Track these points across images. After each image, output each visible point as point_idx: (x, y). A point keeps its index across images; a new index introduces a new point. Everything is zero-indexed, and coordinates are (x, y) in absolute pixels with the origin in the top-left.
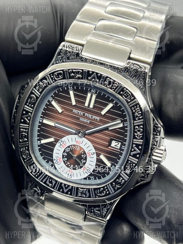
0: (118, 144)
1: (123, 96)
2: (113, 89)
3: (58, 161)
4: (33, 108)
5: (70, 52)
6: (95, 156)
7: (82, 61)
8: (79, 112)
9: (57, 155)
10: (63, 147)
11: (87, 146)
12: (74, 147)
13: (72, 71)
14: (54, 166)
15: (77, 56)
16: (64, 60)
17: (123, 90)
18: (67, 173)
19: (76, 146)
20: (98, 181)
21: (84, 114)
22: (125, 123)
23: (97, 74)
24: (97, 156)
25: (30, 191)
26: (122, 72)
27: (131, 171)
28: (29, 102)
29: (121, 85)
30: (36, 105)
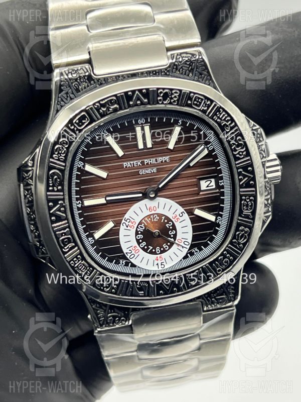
0: (210, 182)
1: (194, 106)
2: (174, 103)
3: (133, 252)
4: (62, 190)
5: (76, 80)
6: (186, 216)
7: (101, 84)
8: (133, 164)
9: (129, 245)
10: (132, 227)
11: (167, 207)
12: (150, 219)
13: (100, 104)
14: (130, 264)
15: (91, 81)
16: (72, 96)
17: (190, 99)
18: (156, 263)
19: (152, 217)
20: (206, 251)
21: (143, 163)
22: (208, 146)
23: (140, 91)
24: (189, 216)
25: (105, 322)
26: (168, 73)
27: (251, 210)
28: (51, 185)
29: (183, 91)
30: (66, 183)
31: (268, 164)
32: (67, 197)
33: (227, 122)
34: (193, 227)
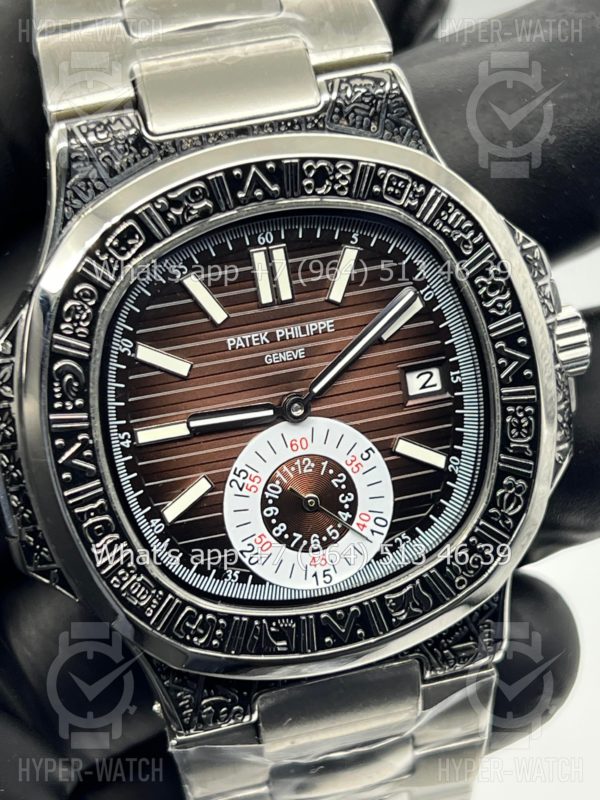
0: (428, 376)
2: (342, 193)
4: (85, 408)
5: (106, 146)
6: (377, 458)
7: (167, 154)
8: (250, 339)
9: (247, 531)
10: (254, 489)
11: (333, 439)
12: (293, 469)
13: (169, 200)
14: (251, 577)
15: (142, 149)
16: (99, 185)
17: (379, 181)
18: (311, 571)
19: (298, 462)
20: (427, 539)
21: (272, 337)
22: (422, 292)
23: (261, 165)
24: (384, 456)
25: (196, 719)
26: (321, 126)
27: (529, 438)
28: (58, 396)
29: (361, 164)
30: (94, 390)
31: (560, 330)
32: (97, 424)
33: (466, 233)
34: (394, 482)
